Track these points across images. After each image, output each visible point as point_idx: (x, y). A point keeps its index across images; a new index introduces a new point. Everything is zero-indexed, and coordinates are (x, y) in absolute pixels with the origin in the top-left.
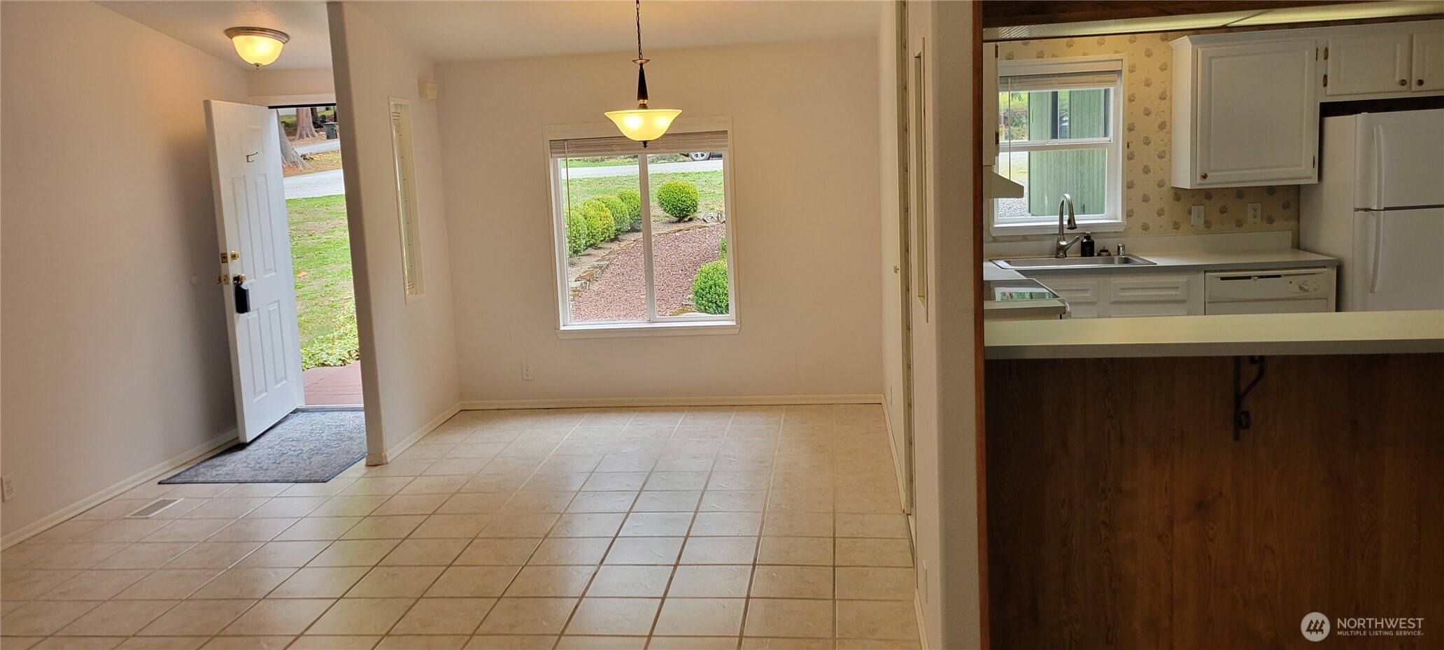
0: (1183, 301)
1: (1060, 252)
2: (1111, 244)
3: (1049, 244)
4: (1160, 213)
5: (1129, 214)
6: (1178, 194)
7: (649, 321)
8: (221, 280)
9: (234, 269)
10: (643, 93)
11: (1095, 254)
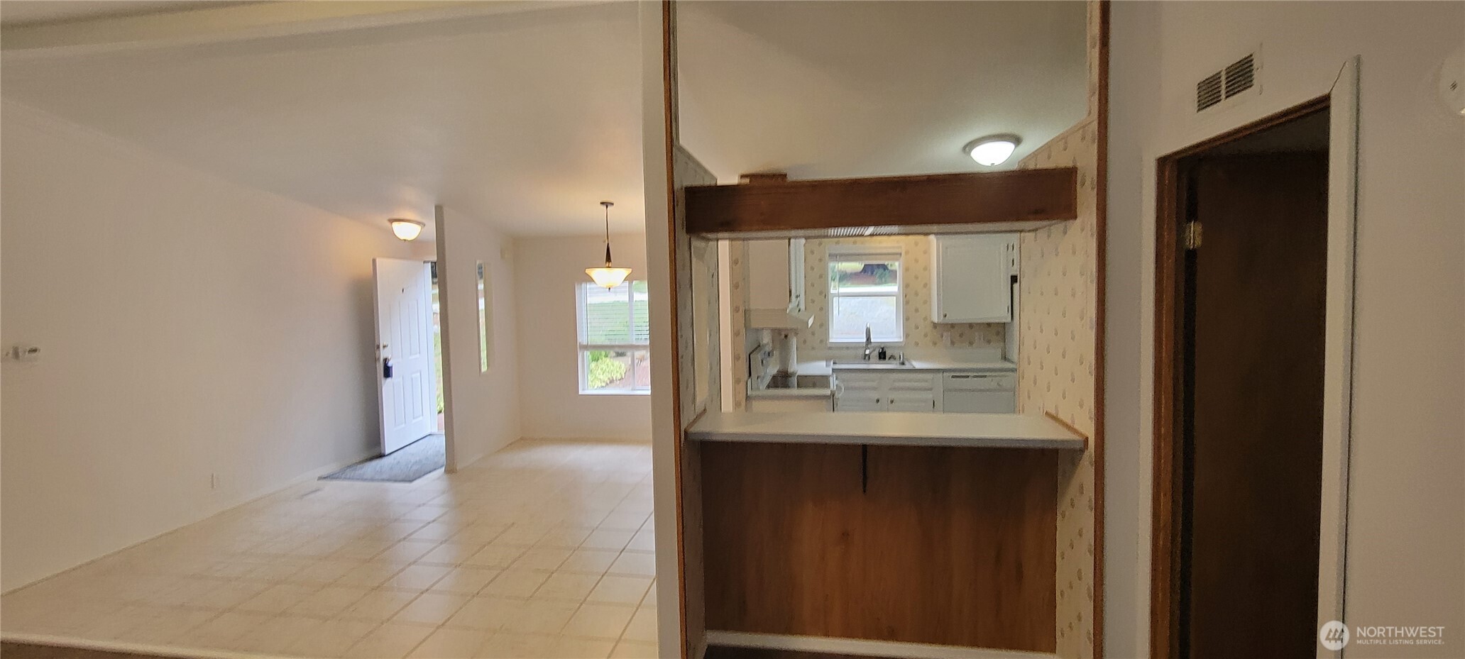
0: (931, 389)
1: (866, 358)
2: (896, 353)
3: (861, 352)
4: (926, 335)
5: (907, 335)
6: (935, 325)
7: (632, 390)
8: (376, 360)
9: (383, 354)
10: (608, 259)
11: (887, 358)
